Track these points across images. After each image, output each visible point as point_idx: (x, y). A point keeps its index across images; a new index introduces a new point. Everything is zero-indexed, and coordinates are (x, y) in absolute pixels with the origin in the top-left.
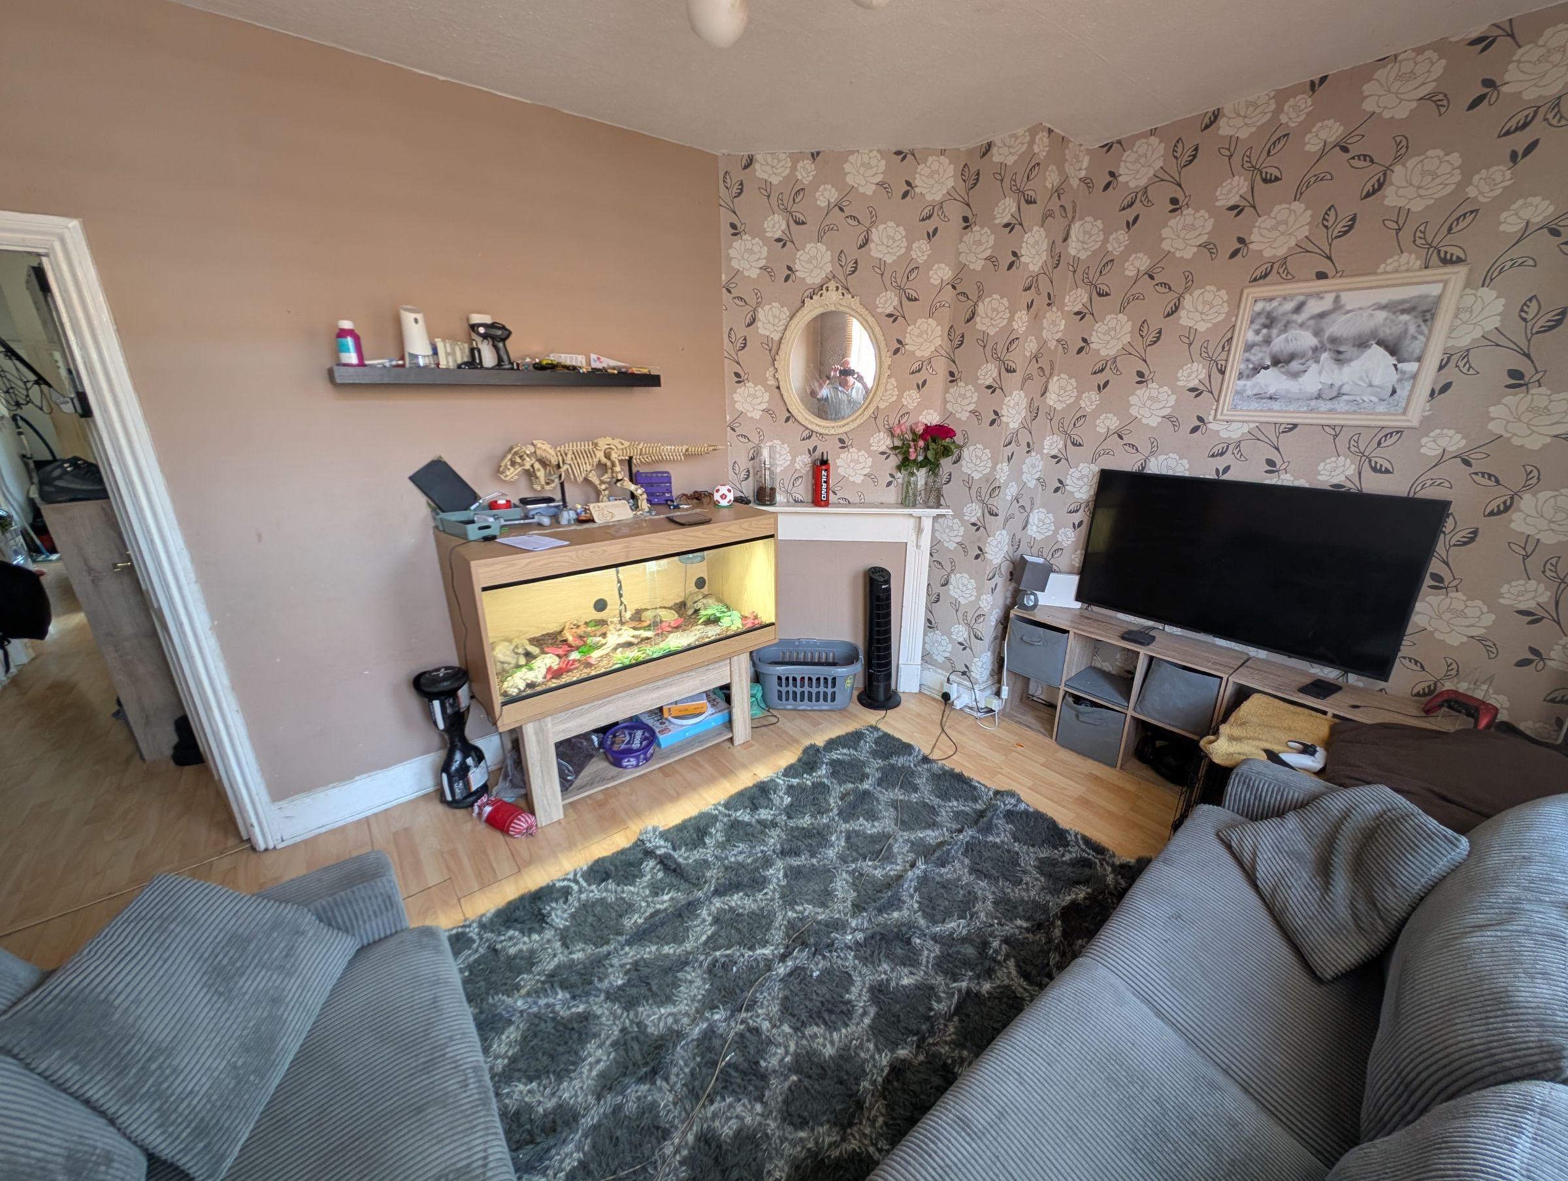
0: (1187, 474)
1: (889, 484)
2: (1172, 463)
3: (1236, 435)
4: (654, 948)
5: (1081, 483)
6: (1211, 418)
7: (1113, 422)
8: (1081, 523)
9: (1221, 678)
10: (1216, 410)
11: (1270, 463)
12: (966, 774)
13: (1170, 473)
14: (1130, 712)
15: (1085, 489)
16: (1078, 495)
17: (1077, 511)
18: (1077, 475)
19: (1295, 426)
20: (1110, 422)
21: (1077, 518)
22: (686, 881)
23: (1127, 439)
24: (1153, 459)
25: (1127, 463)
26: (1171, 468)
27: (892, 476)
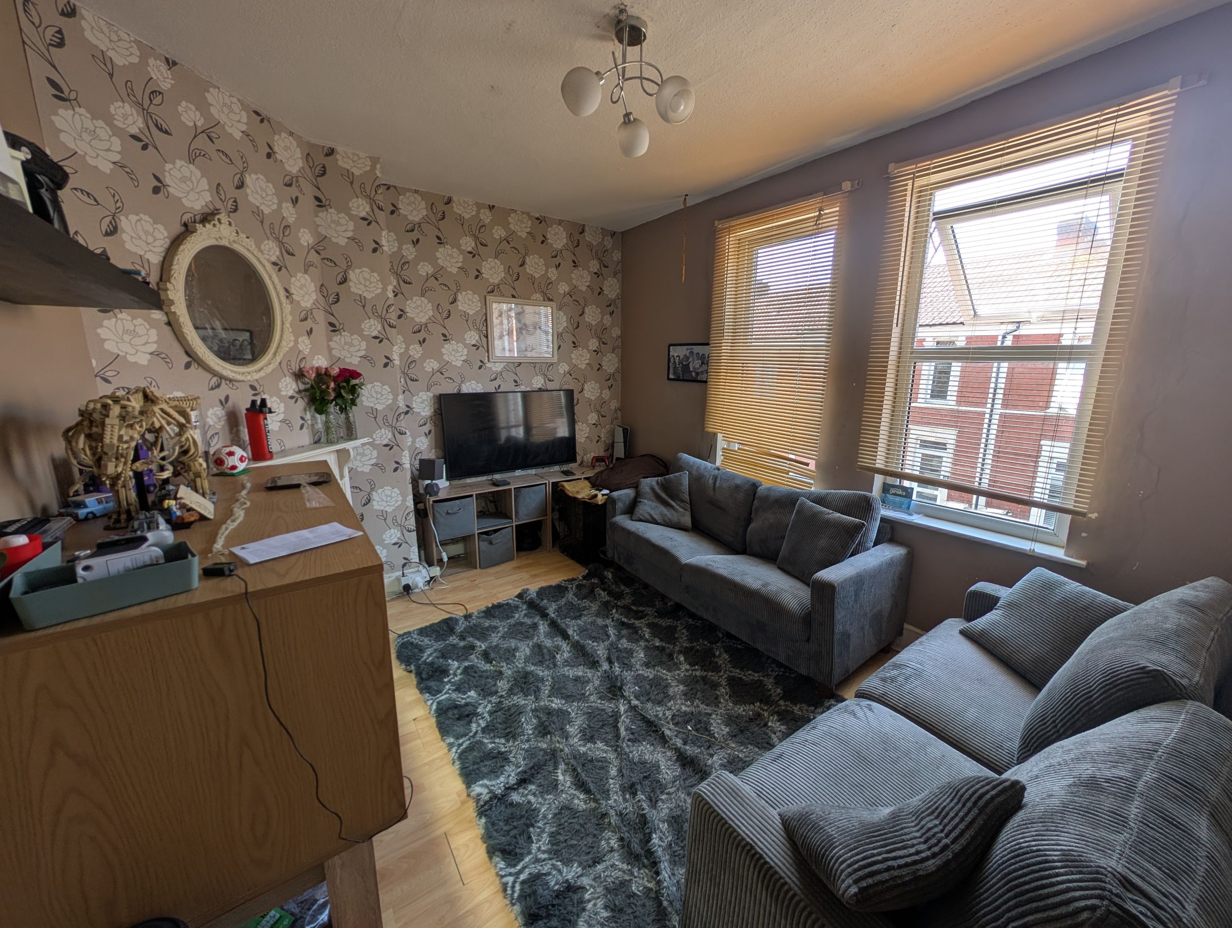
0: (482, 391)
1: (302, 427)
2: (474, 386)
3: (499, 369)
4: (611, 781)
5: (424, 405)
6: (486, 361)
7: (436, 365)
8: (430, 432)
9: (546, 484)
10: (488, 357)
11: (515, 381)
12: (495, 603)
13: (474, 392)
14: (514, 524)
15: (427, 409)
16: (423, 414)
17: (425, 424)
18: (419, 400)
19: (520, 363)
20: (431, 365)
21: (426, 429)
22: (545, 765)
23: (446, 375)
24: (463, 385)
25: (449, 388)
26: (472, 389)
27: (303, 418)
